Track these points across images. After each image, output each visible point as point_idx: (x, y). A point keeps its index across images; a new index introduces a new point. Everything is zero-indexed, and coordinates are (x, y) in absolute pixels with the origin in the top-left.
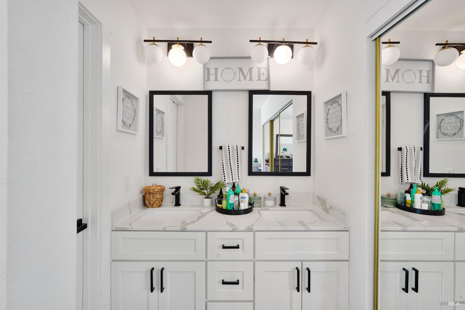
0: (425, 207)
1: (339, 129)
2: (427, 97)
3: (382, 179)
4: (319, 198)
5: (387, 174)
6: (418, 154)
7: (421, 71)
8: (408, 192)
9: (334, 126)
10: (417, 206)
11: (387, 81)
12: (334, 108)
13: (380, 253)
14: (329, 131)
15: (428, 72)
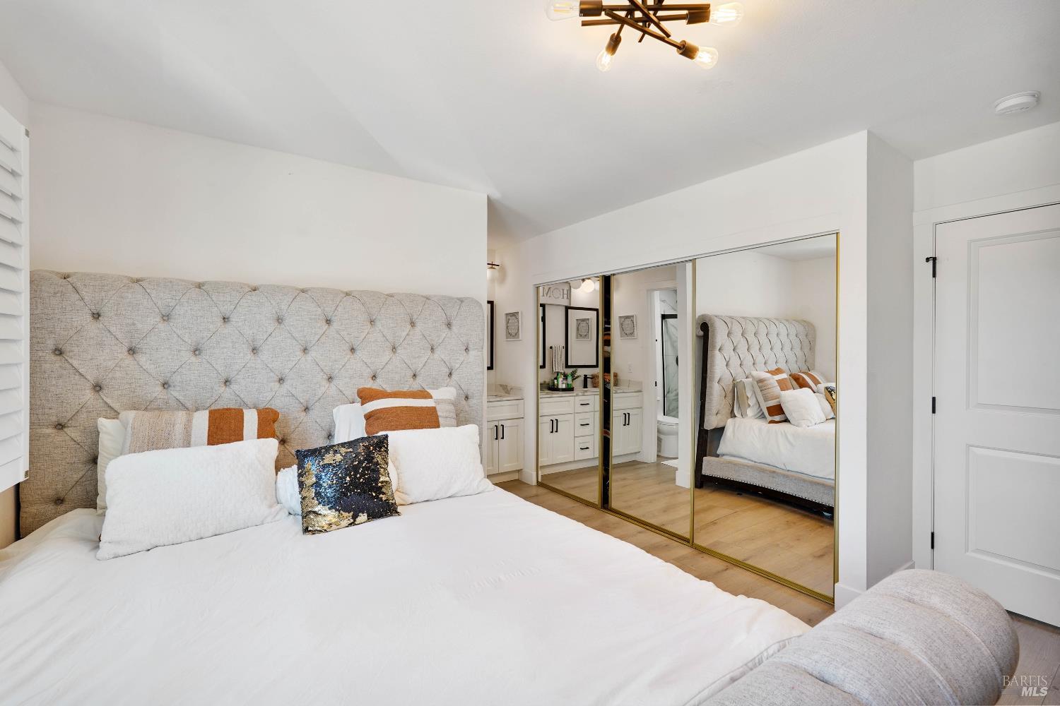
0: (564, 386)
1: (517, 334)
2: (567, 308)
3: (540, 370)
4: (501, 385)
5: (543, 367)
6: (561, 352)
7: (563, 290)
8: (556, 378)
9: (513, 332)
10: (560, 387)
11: (543, 296)
12: (512, 320)
13: (540, 411)
14: (509, 335)
15: (567, 291)
